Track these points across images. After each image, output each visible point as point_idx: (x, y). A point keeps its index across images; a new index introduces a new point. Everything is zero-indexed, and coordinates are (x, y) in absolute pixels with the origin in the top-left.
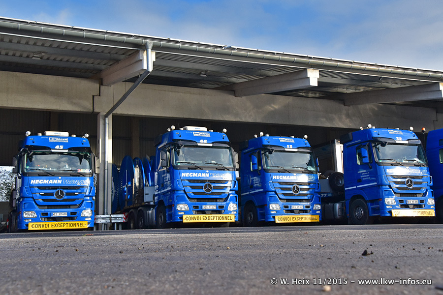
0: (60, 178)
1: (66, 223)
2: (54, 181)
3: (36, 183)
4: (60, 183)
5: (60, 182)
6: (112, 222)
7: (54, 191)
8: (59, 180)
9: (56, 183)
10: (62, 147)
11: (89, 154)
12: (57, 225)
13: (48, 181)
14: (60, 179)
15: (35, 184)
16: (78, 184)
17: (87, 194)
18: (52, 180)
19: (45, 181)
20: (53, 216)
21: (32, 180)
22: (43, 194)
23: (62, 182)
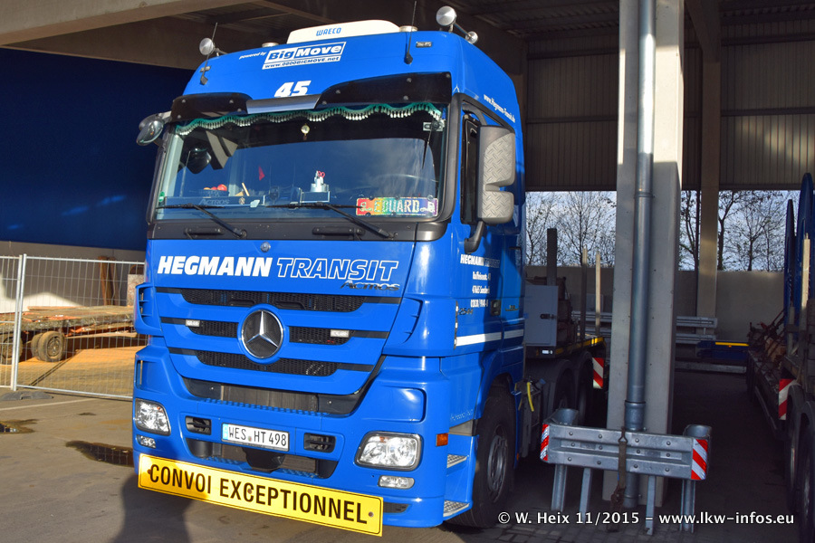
0: (266, 245)
1: (280, 485)
2: (242, 260)
3: (176, 271)
4: (265, 273)
5: (263, 267)
6: (633, 469)
7: (238, 314)
8: (260, 260)
9: (247, 273)
10: (302, 88)
11: (436, 114)
12: (241, 490)
13: (216, 260)
14: (265, 254)
15: (170, 275)
16: (351, 282)
17: (396, 340)
18: (229, 260)
19: (205, 259)
20: (232, 439)
21: (163, 258)
22: (196, 324)
23: (274, 268)
